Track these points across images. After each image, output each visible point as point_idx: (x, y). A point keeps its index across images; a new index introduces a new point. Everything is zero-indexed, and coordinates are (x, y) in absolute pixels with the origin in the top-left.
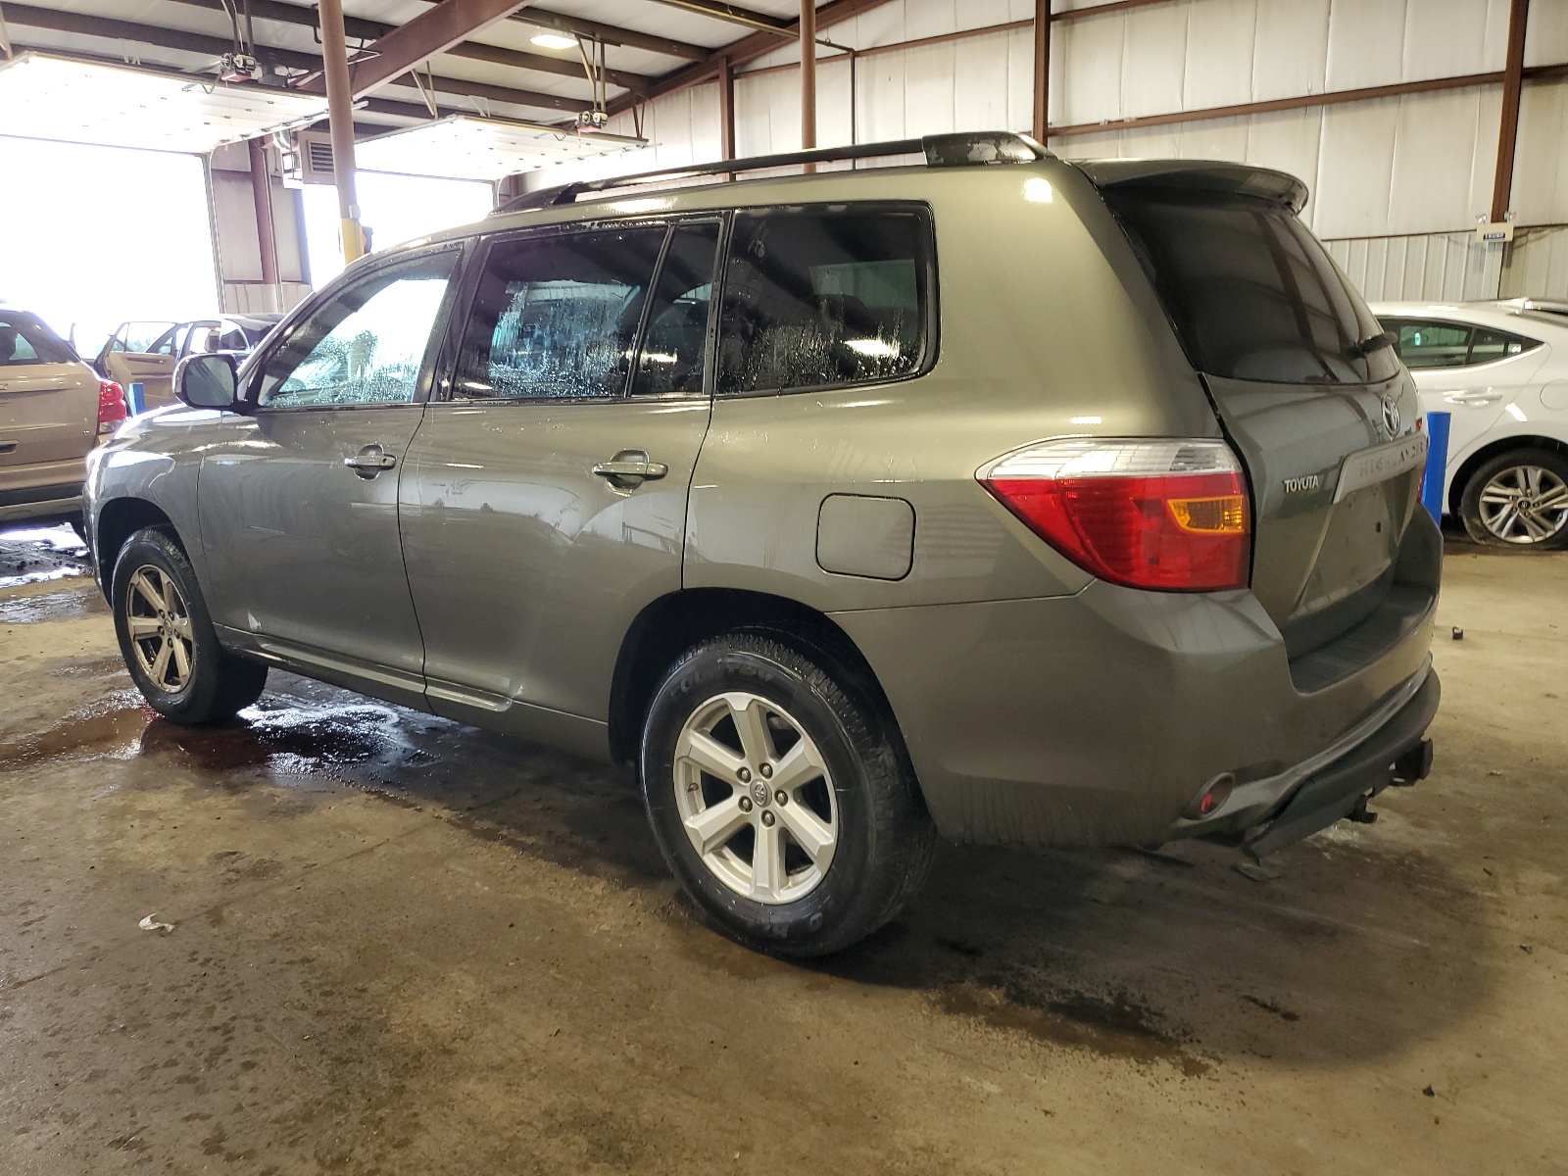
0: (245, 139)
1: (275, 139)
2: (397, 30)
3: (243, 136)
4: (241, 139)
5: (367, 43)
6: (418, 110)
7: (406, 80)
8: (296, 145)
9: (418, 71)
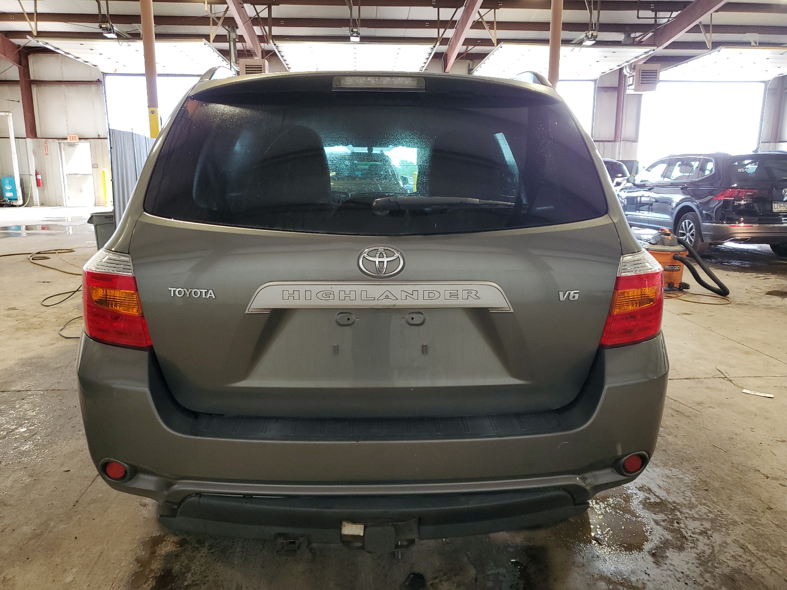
0: (611, 71)
1: (624, 70)
2: (693, 3)
3: (610, 70)
4: (609, 71)
5: (675, 14)
6: (701, 45)
7: (696, 29)
8: (634, 72)
9: (703, 23)
